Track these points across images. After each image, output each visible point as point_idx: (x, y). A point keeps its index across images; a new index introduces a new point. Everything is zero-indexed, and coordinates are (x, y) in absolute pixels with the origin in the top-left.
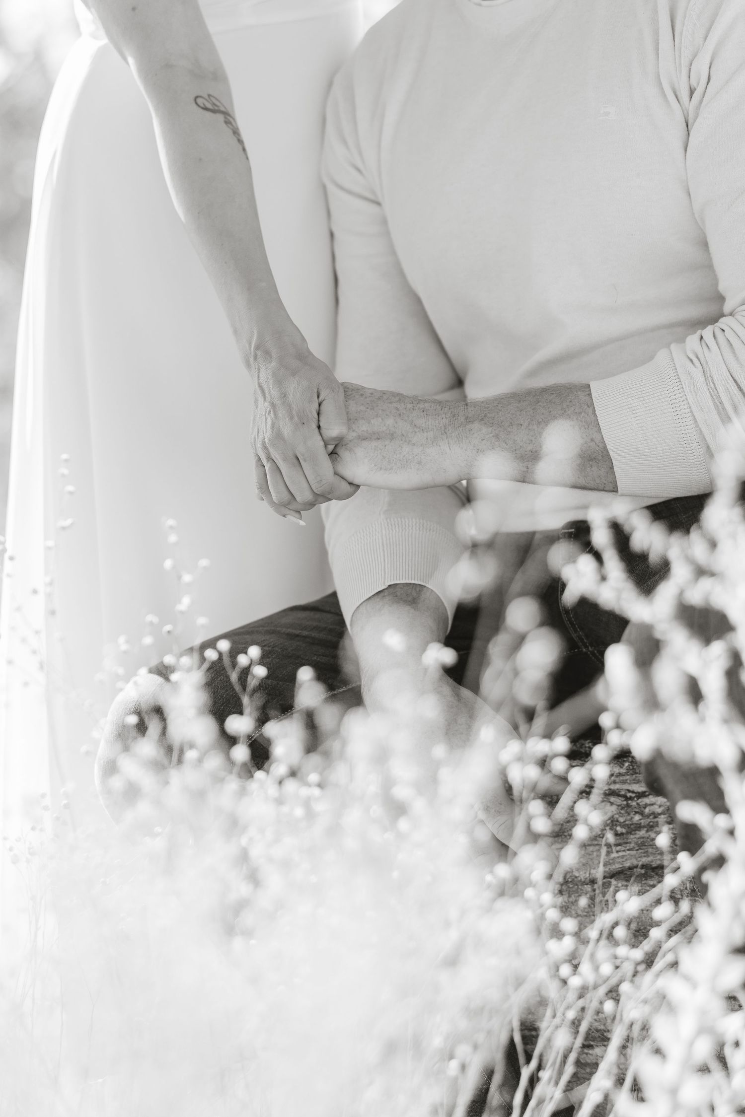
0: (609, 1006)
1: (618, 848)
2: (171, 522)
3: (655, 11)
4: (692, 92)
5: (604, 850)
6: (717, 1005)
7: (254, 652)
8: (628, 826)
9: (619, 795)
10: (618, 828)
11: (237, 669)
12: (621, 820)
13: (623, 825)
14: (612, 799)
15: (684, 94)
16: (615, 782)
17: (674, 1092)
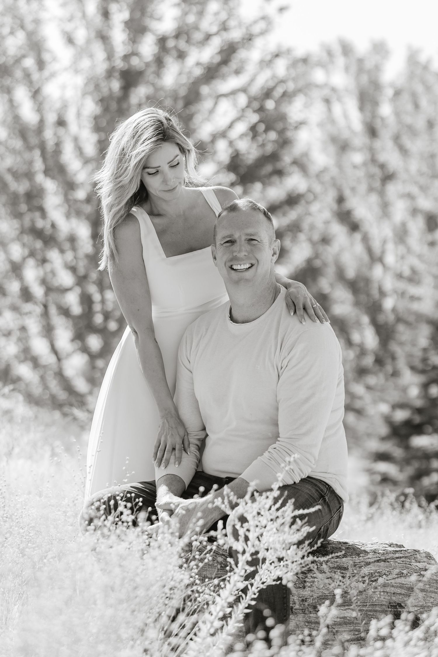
0: (205, 606)
1: (221, 571)
2: (127, 458)
3: (277, 343)
4: (282, 368)
5: (216, 570)
6: (226, 605)
7: (141, 499)
8: (225, 565)
9: (224, 556)
10: (222, 565)
11: (135, 502)
12: (224, 563)
13: (224, 564)
14: (222, 556)
15: (279, 369)
16: (224, 552)
17: (212, 623)
